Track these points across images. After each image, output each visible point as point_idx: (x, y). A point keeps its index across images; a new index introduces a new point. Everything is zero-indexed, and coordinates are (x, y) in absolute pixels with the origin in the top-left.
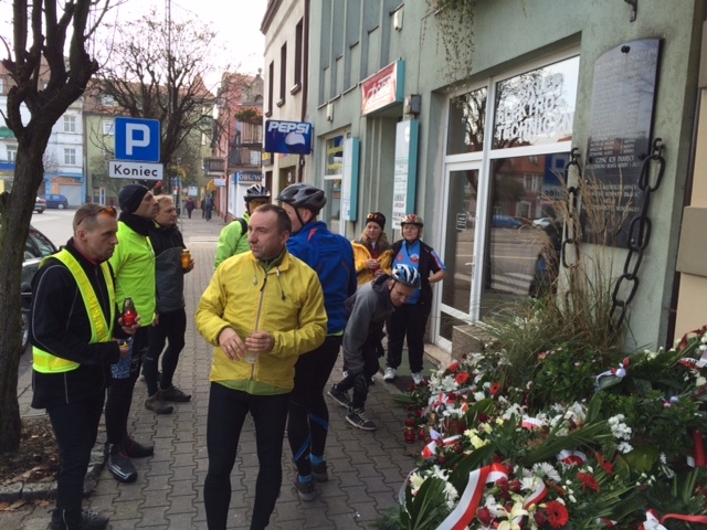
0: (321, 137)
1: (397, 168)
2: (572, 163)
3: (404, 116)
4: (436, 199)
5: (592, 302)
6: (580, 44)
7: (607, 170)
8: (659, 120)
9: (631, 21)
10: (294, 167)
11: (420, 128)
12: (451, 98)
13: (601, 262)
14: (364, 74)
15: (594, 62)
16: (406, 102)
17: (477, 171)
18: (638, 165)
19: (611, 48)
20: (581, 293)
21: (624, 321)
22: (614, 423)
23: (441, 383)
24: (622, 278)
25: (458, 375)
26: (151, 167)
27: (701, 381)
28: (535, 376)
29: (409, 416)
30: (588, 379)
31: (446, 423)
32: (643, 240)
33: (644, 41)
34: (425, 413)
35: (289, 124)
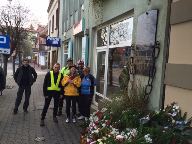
0: (63, 42)
1: (82, 51)
2: (132, 49)
3: (85, 35)
4: (94, 60)
5: (138, 93)
6: (133, 13)
7: (142, 51)
8: (158, 35)
9: (149, 5)
10: (56, 51)
11: (89, 39)
12: (98, 30)
13: (141, 81)
14: (74, 23)
15: (138, 18)
16: (85, 32)
17: (105, 52)
18: (152, 50)
19: (143, 13)
20: (135, 90)
21: (148, 99)
22: (146, 137)
23: (93, 119)
24: (147, 86)
25: (99, 116)
26: (6, 50)
27: (174, 121)
28: (121, 119)
29: (83, 130)
30: (138, 120)
31: (92, 136)
32: (154, 74)
33: (153, 11)
34: (87, 130)
35: (54, 38)
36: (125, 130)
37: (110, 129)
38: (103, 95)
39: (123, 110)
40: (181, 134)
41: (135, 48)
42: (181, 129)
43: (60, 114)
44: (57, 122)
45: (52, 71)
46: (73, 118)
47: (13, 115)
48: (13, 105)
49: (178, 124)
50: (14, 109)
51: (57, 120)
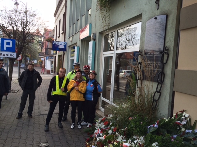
0: (69, 46)
1: (89, 55)
2: (140, 54)
3: (91, 40)
4: (100, 65)
5: (146, 100)
6: (141, 18)
7: (150, 57)
8: (167, 41)
9: (157, 10)
10: (62, 55)
11: (96, 43)
12: (105, 35)
13: (149, 87)
14: (81, 27)
15: (146, 23)
16: (92, 36)
17: (112, 57)
18: (160, 55)
19: (151, 18)
20: (142, 96)
21: (157, 106)
22: (154, 146)
23: (99, 125)
24: (156, 92)
25: (105, 122)
26: (12, 53)
27: (183, 129)
28: (128, 126)
29: (88, 137)
30: (145, 128)
31: (97, 143)
32: (162, 80)
33: (161, 16)
34: (93, 136)
35: (60, 42)
36: (132, 138)
37: (116, 136)
38: (109, 100)
39: (130, 117)
40: (191, 143)
41: (143, 53)
42: (191, 138)
43: (65, 119)
44: (61, 127)
45: (58, 76)
46: (79, 124)
47: (18, 119)
48: (17, 110)
49: (188, 133)
50: (18, 114)
51: (62, 125)
